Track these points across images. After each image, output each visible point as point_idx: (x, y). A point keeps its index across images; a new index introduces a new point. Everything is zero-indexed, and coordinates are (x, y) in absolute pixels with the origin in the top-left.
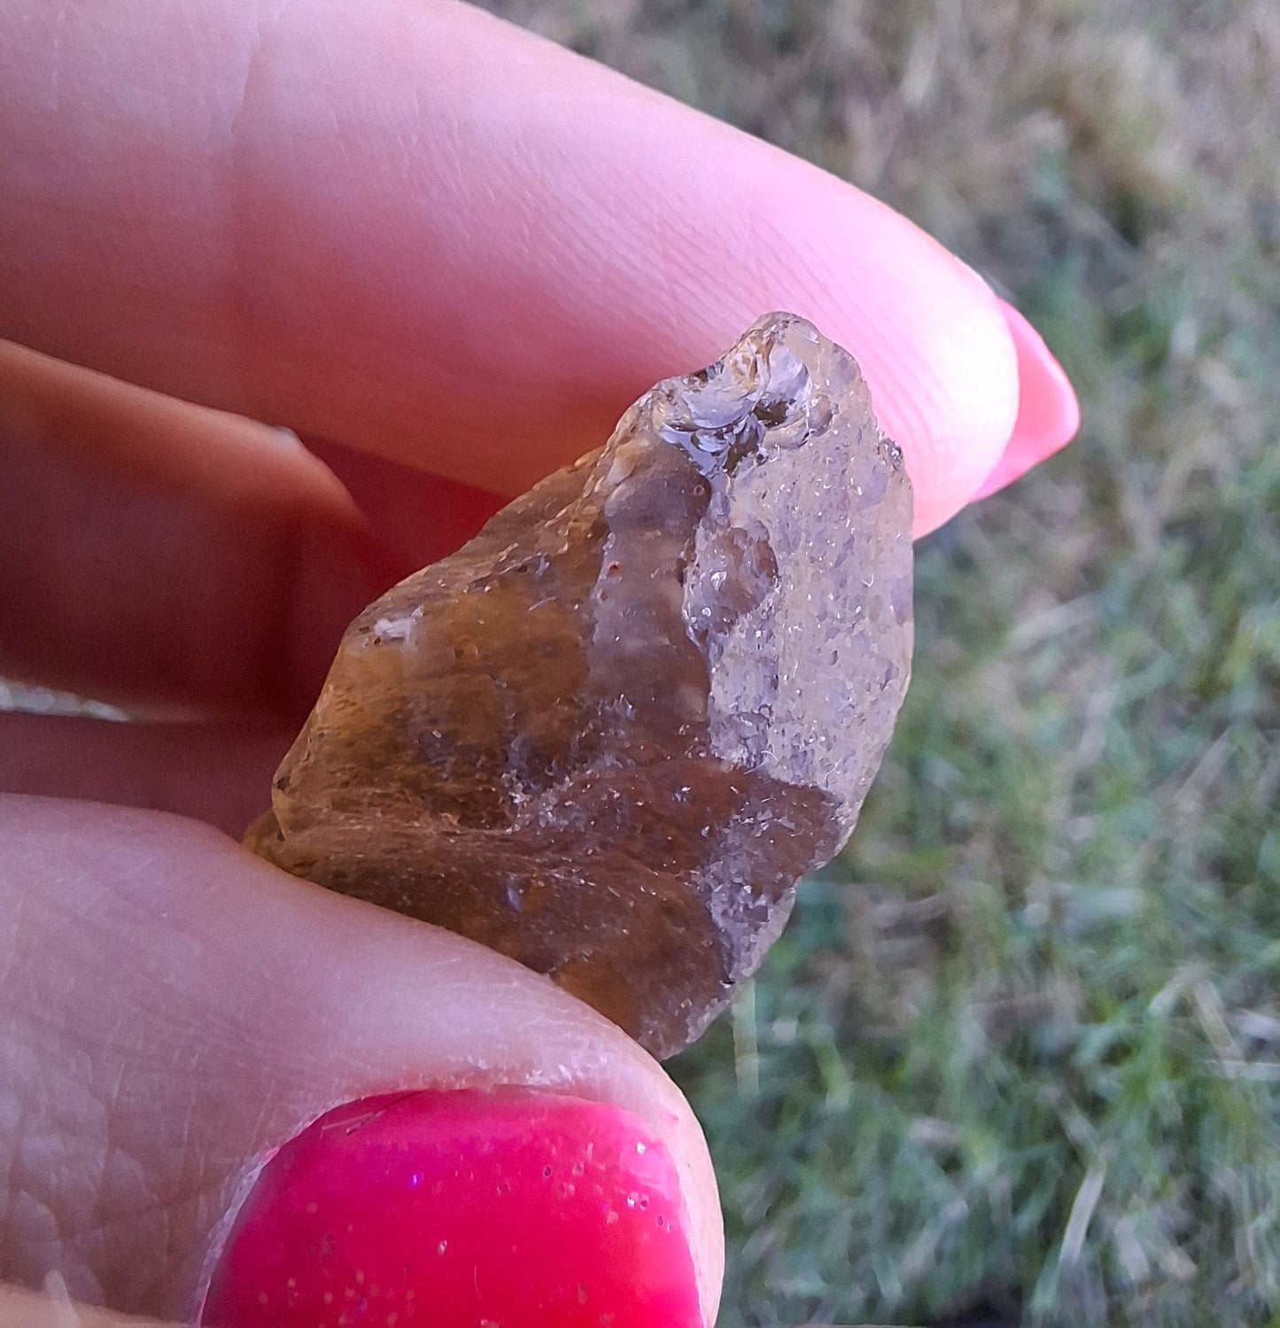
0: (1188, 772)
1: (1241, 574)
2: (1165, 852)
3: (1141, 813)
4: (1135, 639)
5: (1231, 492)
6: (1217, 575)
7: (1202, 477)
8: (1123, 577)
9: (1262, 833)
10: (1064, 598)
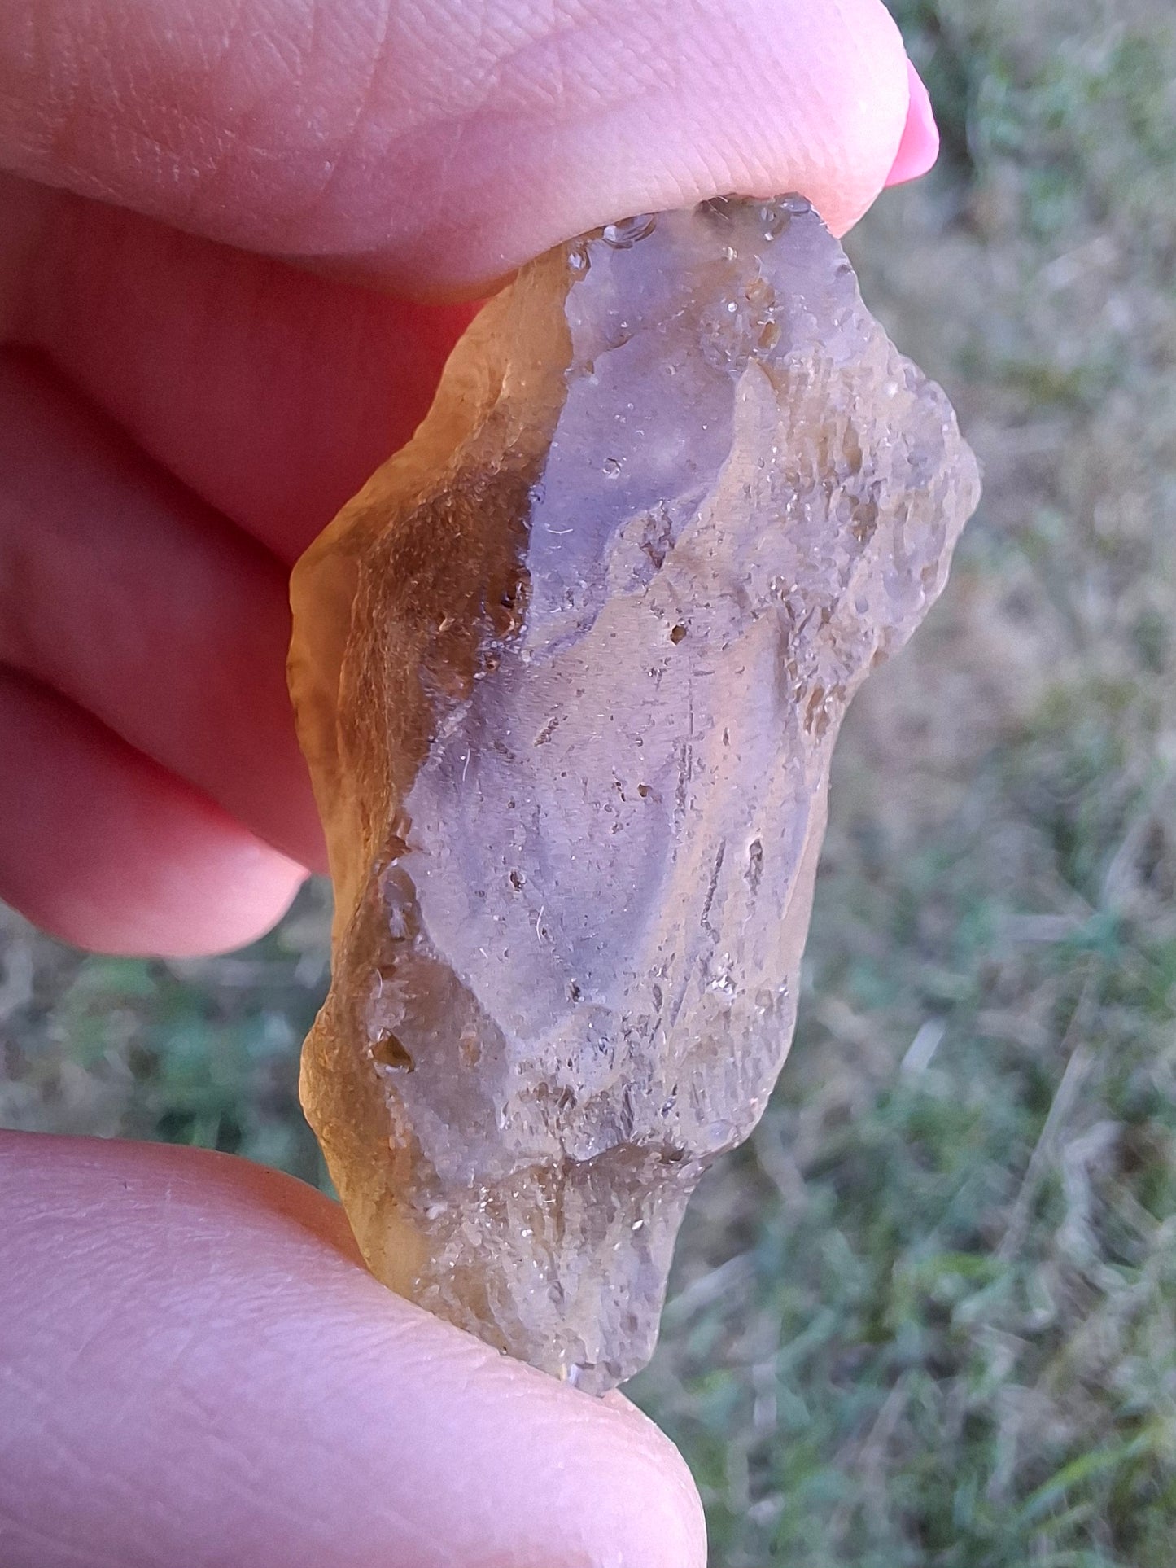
0: (867, 1429)
1: (891, 1210)
2: (858, 1517)
3: (827, 1481)
4: (795, 1297)
5: (870, 1129)
6: (869, 1215)
7: (838, 1116)
8: (776, 1231)
9: (954, 1485)
10: (716, 1261)
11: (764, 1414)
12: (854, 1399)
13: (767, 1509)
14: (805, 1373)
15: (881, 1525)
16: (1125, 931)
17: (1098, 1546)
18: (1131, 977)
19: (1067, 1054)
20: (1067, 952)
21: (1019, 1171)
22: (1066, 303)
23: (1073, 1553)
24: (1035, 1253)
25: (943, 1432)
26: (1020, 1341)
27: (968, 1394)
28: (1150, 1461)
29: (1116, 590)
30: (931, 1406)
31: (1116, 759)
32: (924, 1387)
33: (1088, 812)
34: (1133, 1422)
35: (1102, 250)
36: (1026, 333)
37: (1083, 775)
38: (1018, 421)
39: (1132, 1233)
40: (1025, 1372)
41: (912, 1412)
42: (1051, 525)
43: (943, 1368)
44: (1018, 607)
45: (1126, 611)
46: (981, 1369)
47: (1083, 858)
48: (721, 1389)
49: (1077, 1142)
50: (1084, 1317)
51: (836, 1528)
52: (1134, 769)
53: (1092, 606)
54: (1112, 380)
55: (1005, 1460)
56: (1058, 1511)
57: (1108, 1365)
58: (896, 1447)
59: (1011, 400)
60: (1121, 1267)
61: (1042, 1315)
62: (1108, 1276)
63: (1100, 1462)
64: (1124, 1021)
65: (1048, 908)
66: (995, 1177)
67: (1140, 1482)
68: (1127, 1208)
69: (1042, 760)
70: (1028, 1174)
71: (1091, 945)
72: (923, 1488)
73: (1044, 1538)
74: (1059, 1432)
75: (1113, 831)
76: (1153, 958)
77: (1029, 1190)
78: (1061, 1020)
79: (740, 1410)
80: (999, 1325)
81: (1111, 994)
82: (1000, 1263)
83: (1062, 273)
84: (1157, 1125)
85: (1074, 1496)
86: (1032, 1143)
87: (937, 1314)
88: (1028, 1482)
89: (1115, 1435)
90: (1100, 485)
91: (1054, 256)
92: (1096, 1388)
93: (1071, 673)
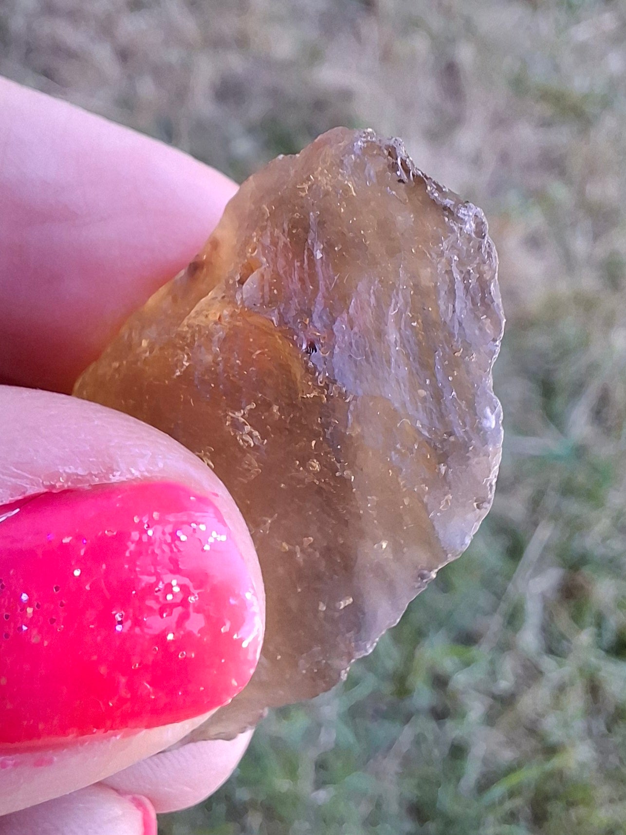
11: (327, 738)
12: (383, 730)
13: (323, 796)
14: (354, 713)
15: (393, 807)
16: (580, 451)
17: (523, 823)
18: (581, 478)
19: (536, 524)
20: (542, 462)
21: (499, 595)
22: (582, 51)
23: (507, 826)
24: (505, 647)
25: (436, 752)
26: (489, 701)
27: (454, 730)
28: (559, 775)
29: (596, 236)
30: (430, 737)
31: (584, 343)
32: (426, 726)
33: (565, 375)
34: (551, 750)
35: (608, 21)
36: (556, 68)
37: (564, 351)
38: (545, 124)
39: (563, 636)
40: (490, 719)
41: (419, 740)
42: (560, 192)
43: (440, 714)
44: (534, 242)
45: (601, 251)
46: (463, 716)
47: (559, 403)
48: (300, 722)
49: (537, 579)
50: (529, 687)
51: (364, 809)
52: (596, 351)
53: (580, 245)
54: (606, 103)
55: (472, 770)
56: (501, 802)
57: (542, 715)
58: (406, 761)
59: (543, 109)
60: (555, 657)
61: (505, 684)
62: (548, 663)
63: (529, 774)
64: (573, 507)
65: (534, 434)
66: (484, 599)
67: (550, 786)
68: (563, 622)
69: (539, 340)
70: (503, 598)
71: (558, 457)
72: (419, 786)
73: (491, 818)
74: (507, 755)
75: (578, 389)
76: (595, 469)
77: (504, 607)
78: (536, 503)
79: (311, 735)
80: (477, 690)
81: (568, 490)
82: (482, 652)
83: (582, 33)
84: (586, 571)
85: (512, 794)
86: (509, 578)
87: (440, 682)
88: (484, 785)
89: (540, 757)
90: (592, 170)
91: (578, 21)
92: (533, 730)
93: (564, 287)
